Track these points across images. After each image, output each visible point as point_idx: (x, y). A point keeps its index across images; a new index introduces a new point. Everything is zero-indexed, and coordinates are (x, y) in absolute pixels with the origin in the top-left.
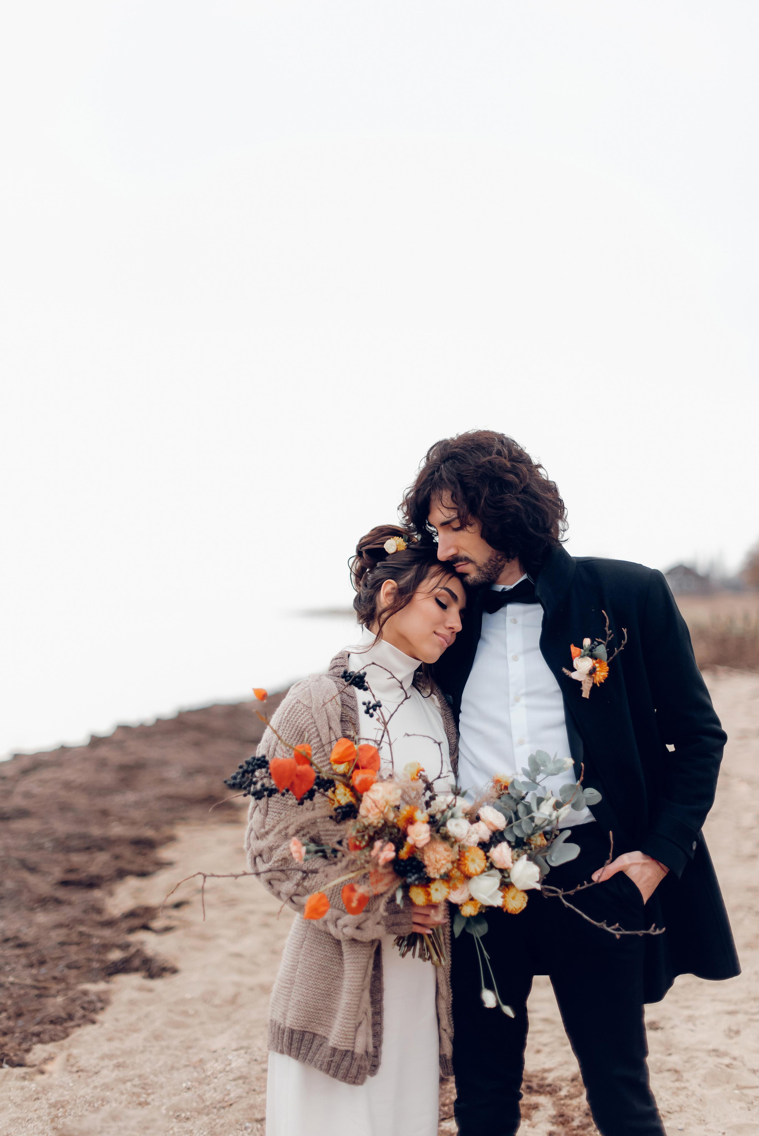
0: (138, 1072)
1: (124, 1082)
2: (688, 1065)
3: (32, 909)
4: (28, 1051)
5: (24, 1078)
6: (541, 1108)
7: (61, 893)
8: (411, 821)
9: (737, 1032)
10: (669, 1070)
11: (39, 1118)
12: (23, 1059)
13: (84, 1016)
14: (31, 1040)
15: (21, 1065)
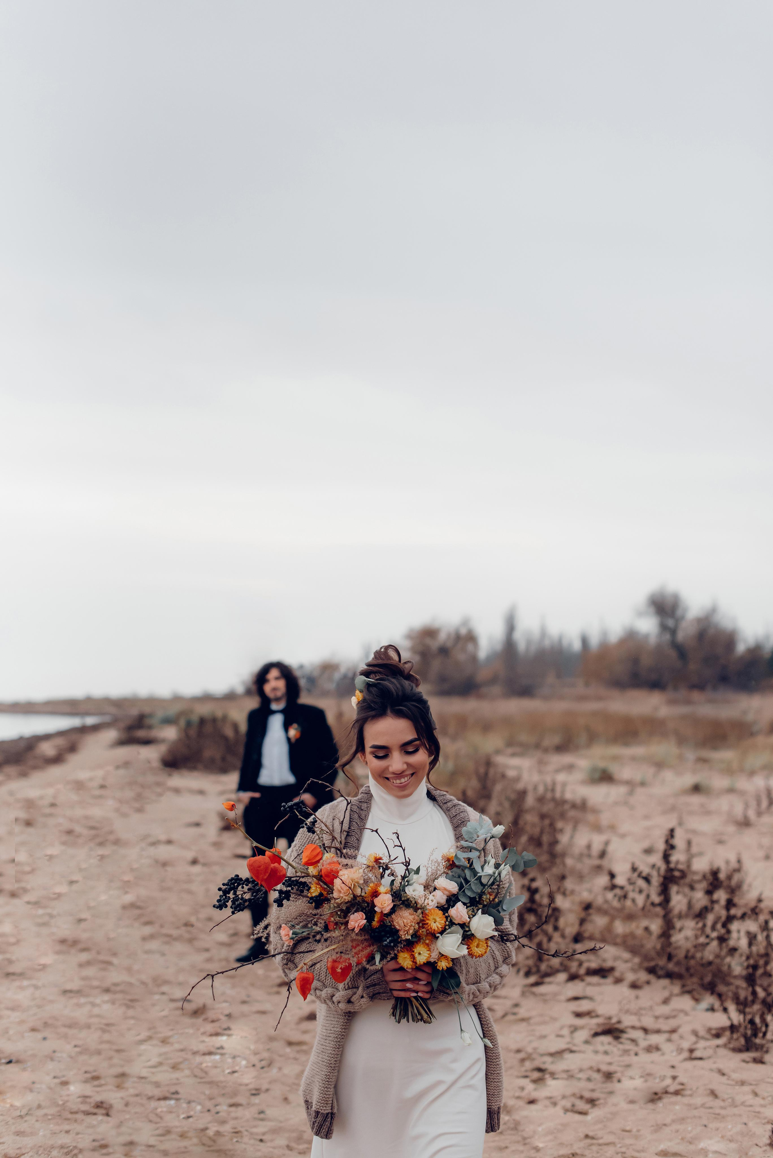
8: (375, 894)
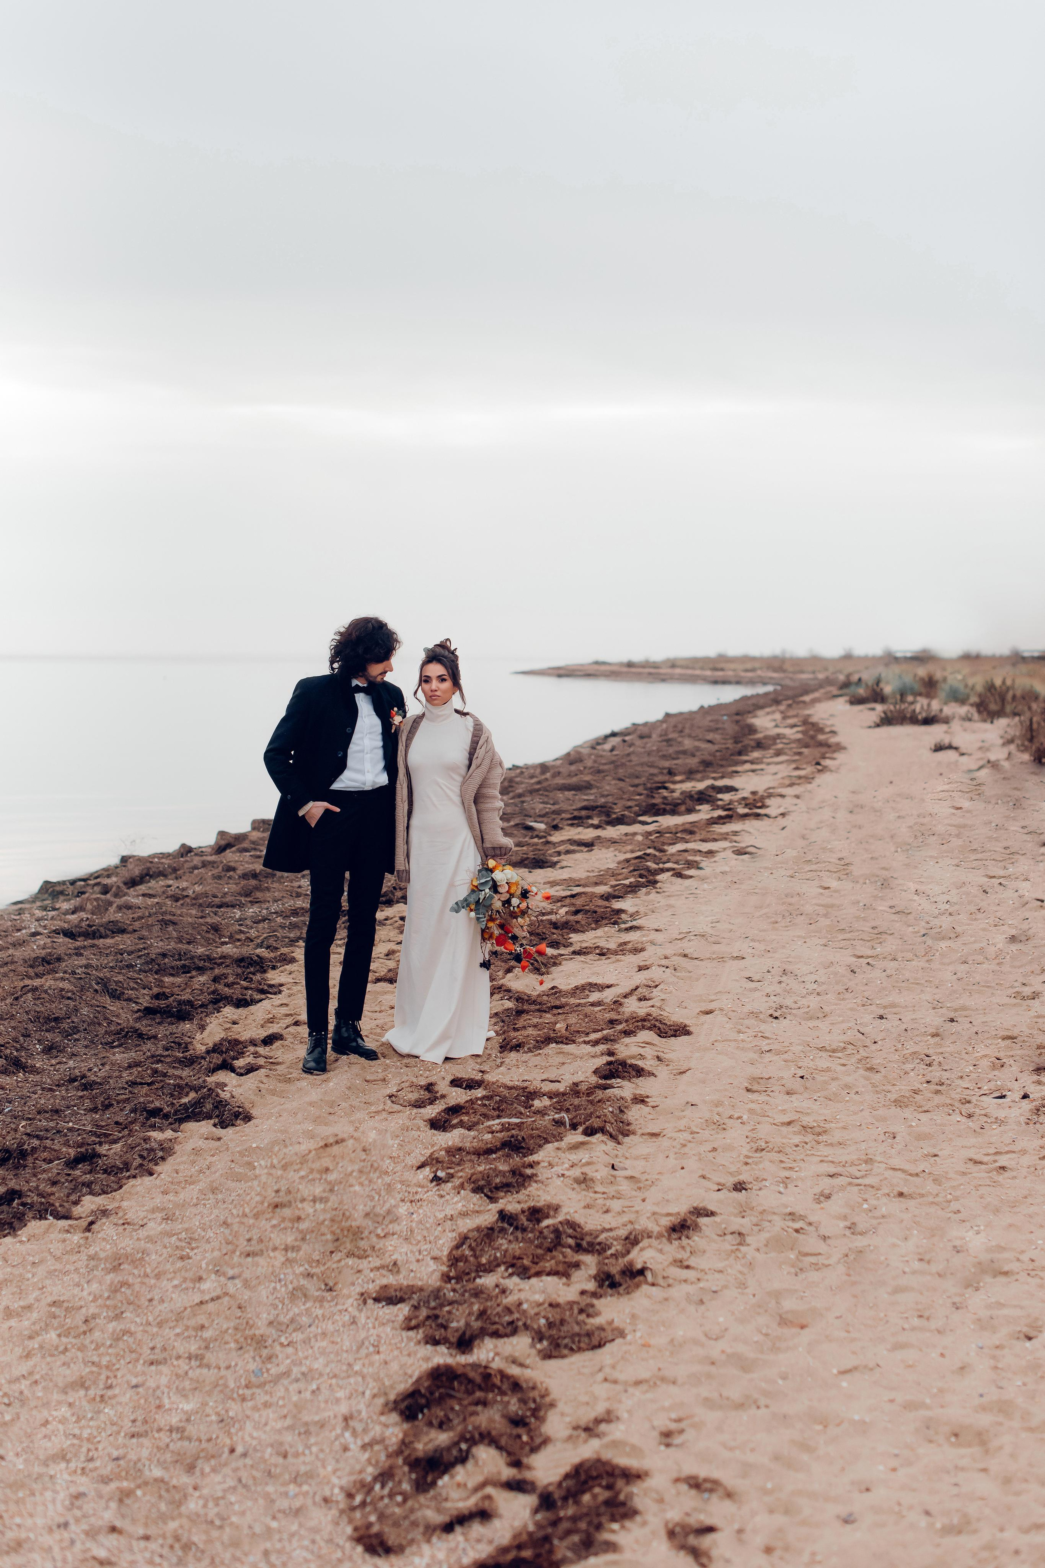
0: (186, 1226)
1: (170, 1235)
2: (756, 1228)
3: (110, 1045)
4: (76, 1203)
5: (68, 1231)
6: (583, 1267)
7: (143, 1026)
9: (828, 1197)
10: (732, 1233)
11: (76, 1269)
12: (69, 1211)
13: (141, 1165)
14: (81, 1191)
15: (67, 1217)
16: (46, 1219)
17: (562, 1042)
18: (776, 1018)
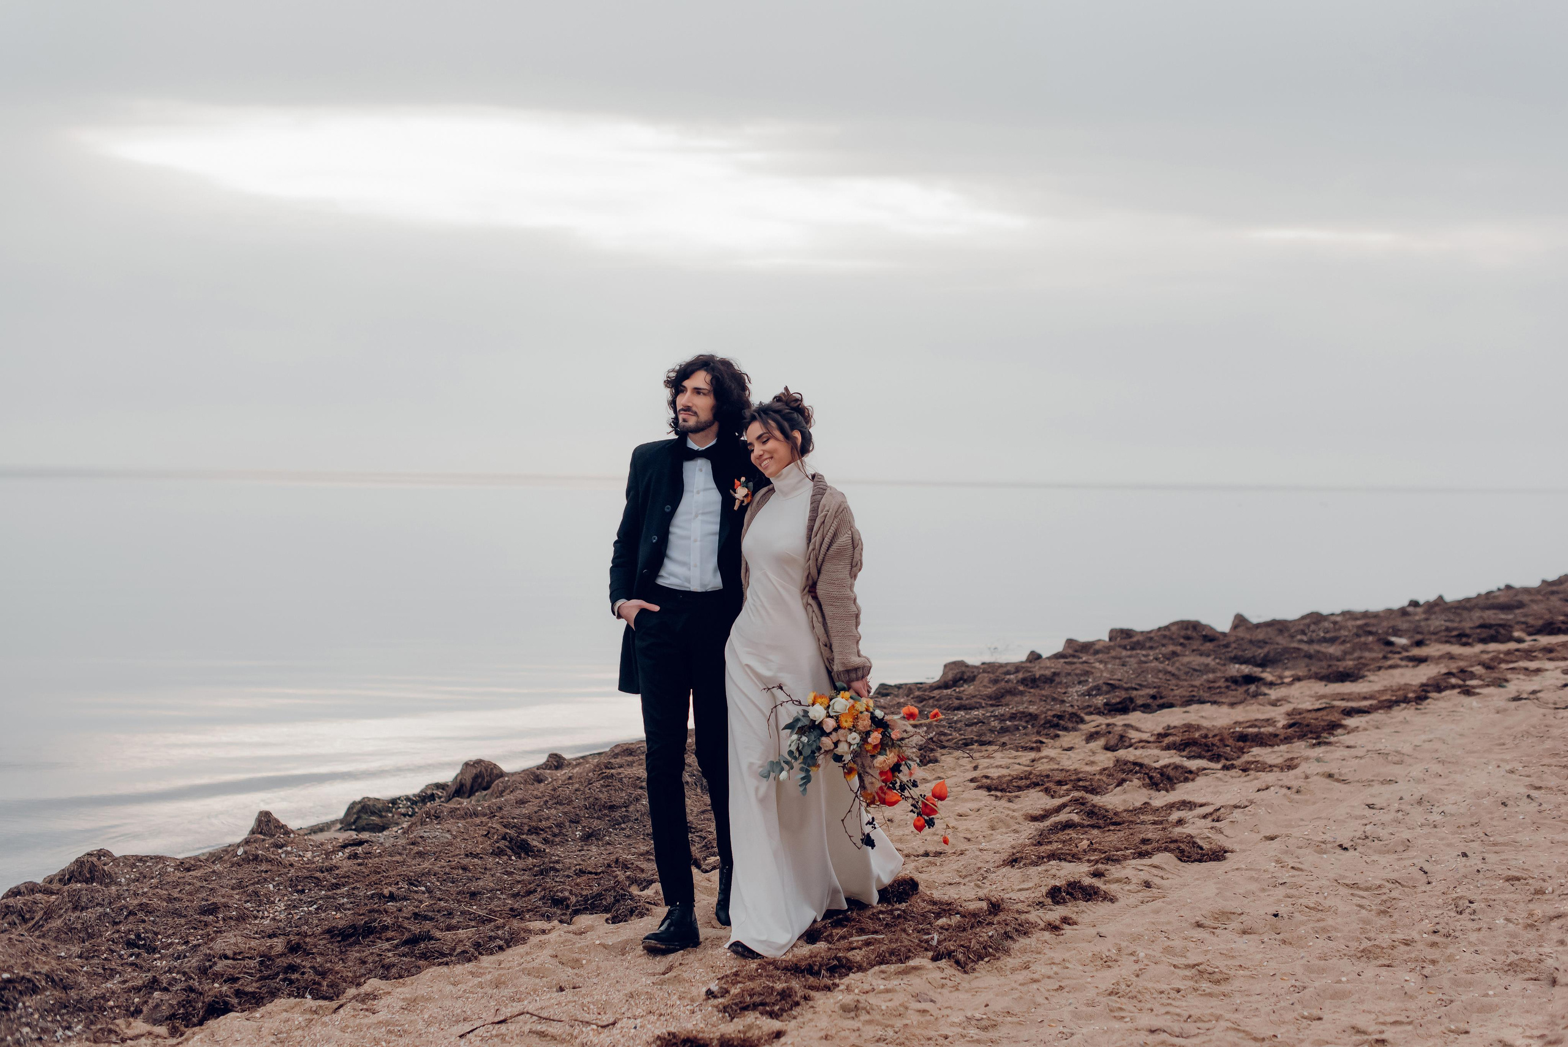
16: (303, 997)
17: (1065, 860)
18: (1346, 849)
